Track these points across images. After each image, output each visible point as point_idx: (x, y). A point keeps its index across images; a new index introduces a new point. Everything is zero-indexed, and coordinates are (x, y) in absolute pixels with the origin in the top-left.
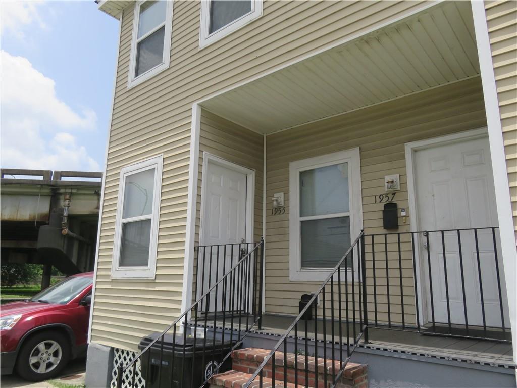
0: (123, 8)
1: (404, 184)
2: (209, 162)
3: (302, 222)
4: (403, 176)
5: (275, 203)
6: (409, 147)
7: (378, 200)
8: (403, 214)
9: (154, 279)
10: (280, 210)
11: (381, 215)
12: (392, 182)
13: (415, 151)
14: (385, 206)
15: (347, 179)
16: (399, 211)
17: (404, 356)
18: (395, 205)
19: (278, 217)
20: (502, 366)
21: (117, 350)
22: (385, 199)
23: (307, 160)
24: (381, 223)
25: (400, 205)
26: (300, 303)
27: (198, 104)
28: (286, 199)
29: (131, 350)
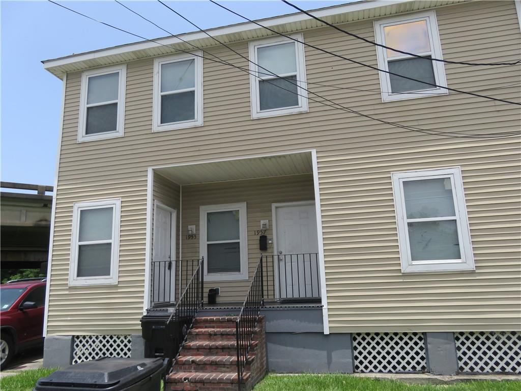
0: (67, 72)
1: (271, 225)
2: (158, 207)
3: (208, 245)
4: (270, 221)
5: (190, 232)
6: (274, 205)
7: (257, 234)
8: (270, 242)
9: (117, 284)
10: (193, 237)
11: (258, 242)
12: (265, 224)
13: (277, 208)
14: (260, 237)
15: (239, 220)
16: (268, 240)
17: (281, 309)
18: (266, 237)
19: (191, 241)
20: (318, 307)
21: (78, 337)
22: (260, 233)
23: (212, 206)
24: (258, 246)
25: (269, 237)
26: (209, 295)
27: (153, 169)
28: (198, 229)
29: (94, 334)
